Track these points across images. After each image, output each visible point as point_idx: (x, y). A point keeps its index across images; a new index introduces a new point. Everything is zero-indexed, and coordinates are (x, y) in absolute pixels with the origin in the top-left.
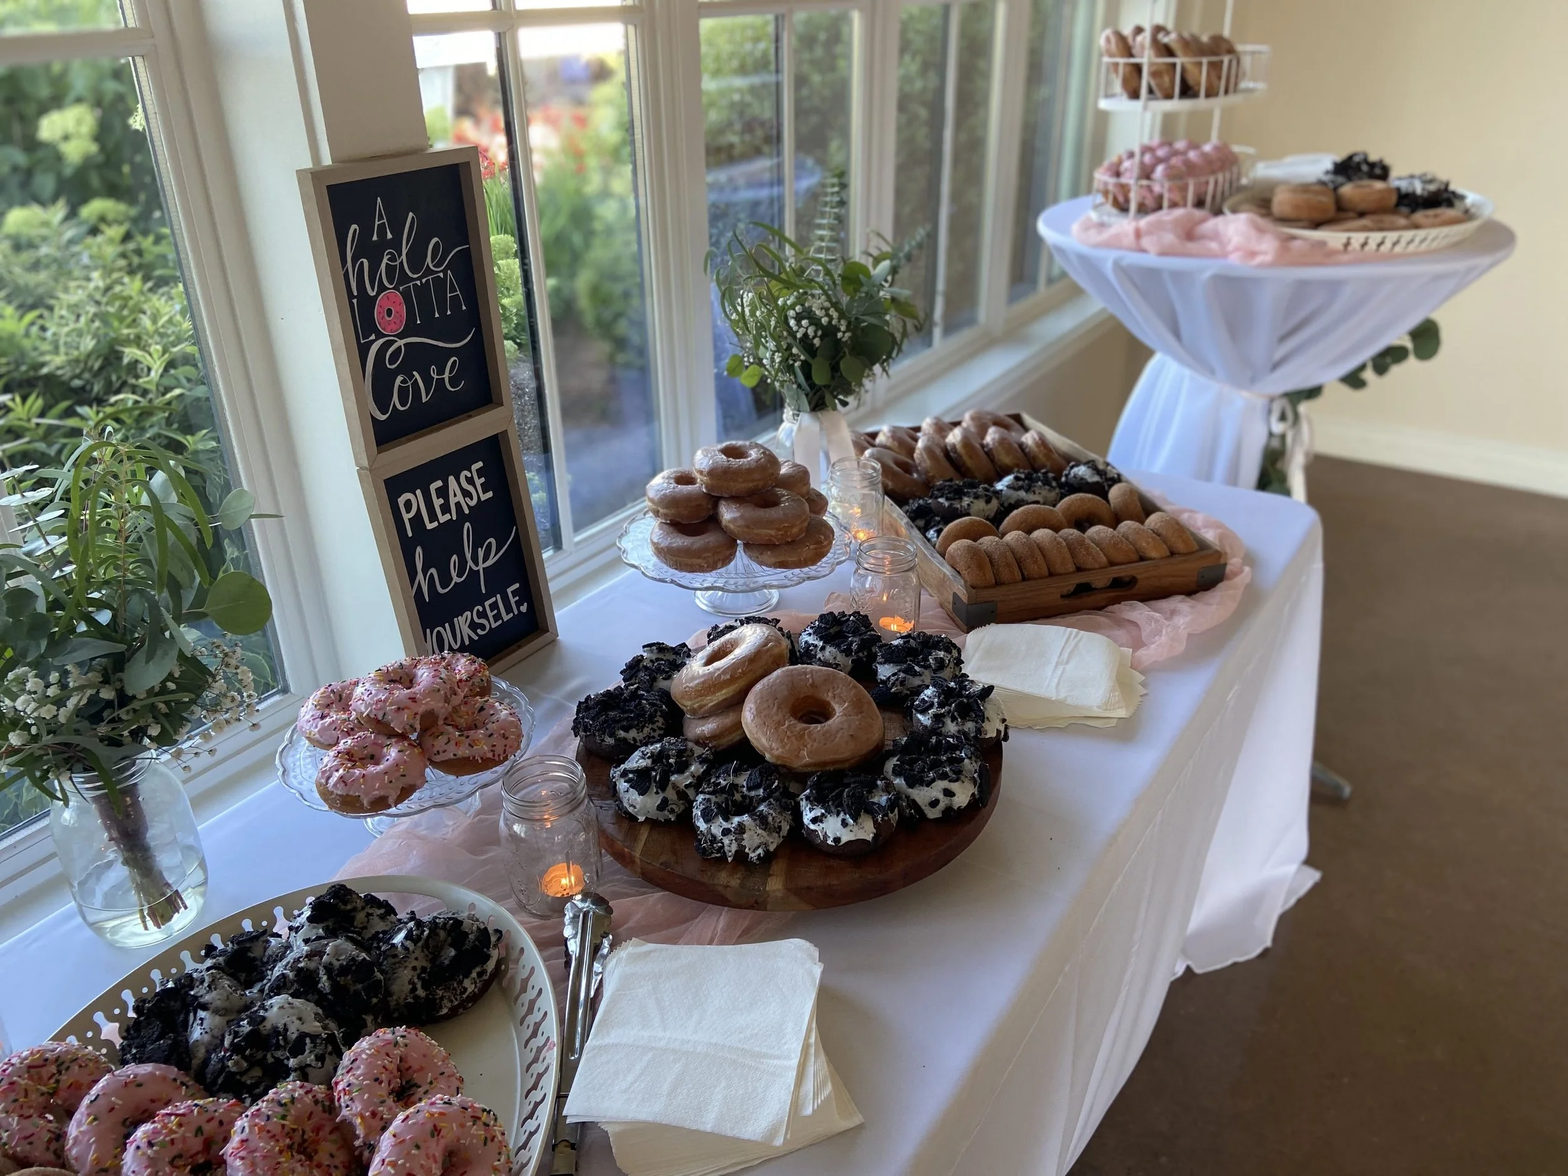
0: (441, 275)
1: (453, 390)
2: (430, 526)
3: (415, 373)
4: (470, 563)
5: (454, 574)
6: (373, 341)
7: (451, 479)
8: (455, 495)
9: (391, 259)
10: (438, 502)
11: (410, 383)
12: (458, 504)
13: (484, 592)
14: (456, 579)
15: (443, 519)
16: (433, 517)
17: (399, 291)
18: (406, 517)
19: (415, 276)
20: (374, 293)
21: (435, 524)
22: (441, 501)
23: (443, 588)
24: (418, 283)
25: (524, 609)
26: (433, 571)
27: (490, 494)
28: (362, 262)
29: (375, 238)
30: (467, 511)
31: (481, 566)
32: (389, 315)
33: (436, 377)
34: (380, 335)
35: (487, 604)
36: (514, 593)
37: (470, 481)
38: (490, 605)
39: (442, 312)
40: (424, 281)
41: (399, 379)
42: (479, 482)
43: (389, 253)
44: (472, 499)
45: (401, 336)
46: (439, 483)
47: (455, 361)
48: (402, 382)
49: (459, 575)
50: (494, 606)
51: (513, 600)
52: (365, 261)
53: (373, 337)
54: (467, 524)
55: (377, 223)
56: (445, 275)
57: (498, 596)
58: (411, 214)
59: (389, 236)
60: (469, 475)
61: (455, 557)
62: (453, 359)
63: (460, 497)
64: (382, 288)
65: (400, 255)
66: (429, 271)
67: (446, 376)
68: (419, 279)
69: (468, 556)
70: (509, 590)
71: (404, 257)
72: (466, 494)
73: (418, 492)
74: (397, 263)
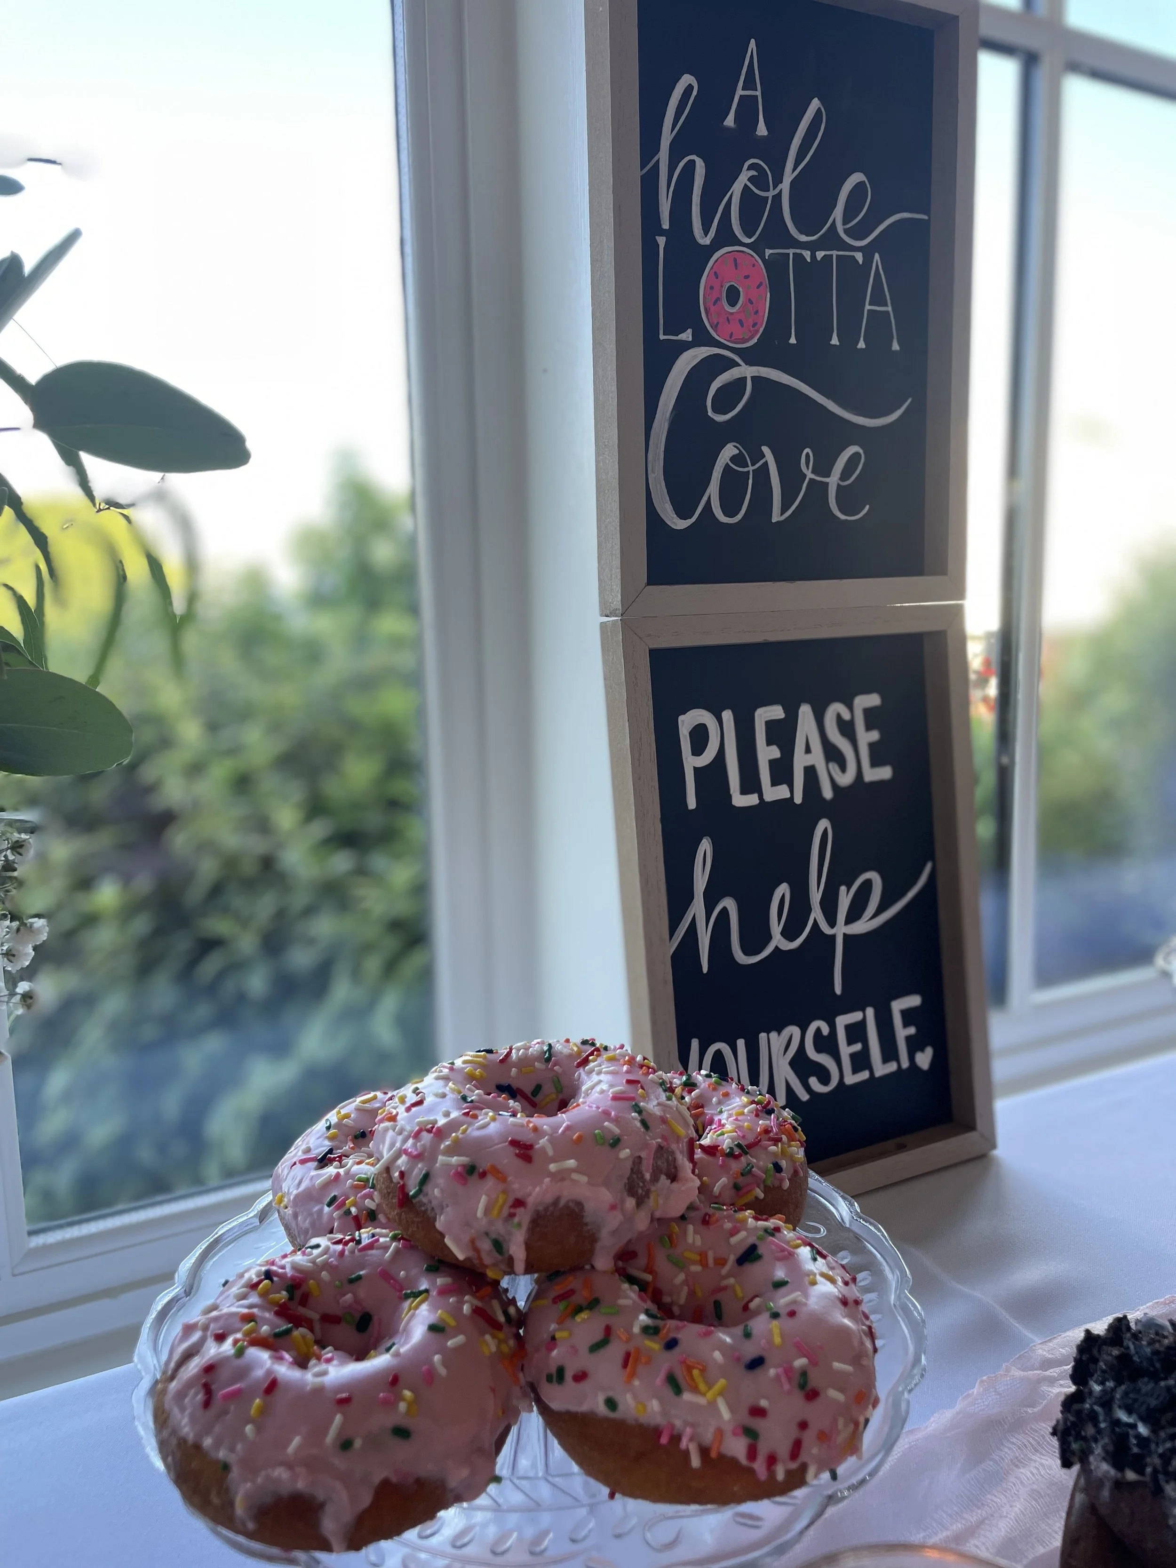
0: (859, 257)
1: (843, 517)
2: (740, 800)
3: (765, 449)
4: (817, 914)
5: (776, 929)
6: (685, 346)
7: (805, 712)
8: (808, 750)
9: (759, 181)
10: (766, 753)
11: (751, 468)
12: (810, 772)
13: (838, 990)
14: (778, 941)
15: (774, 793)
16: (750, 784)
17: (762, 256)
18: (691, 762)
19: (803, 238)
20: (706, 241)
21: (752, 800)
22: (775, 752)
23: (747, 952)
24: (807, 254)
25: (924, 1059)
26: (729, 904)
27: (885, 773)
28: (692, 164)
29: (730, 121)
30: (828, 793)
31: (841, 930)
32: (733, 301)
33: (810, 475)
34: (702, 338)
35: (842, 1021)
36: (908, 1016)
37: (847, 729)
38: (849, 1028)
39: (849, 335)
40: (820, 255)
41: (729, 451)
42: (866, 737)
43: (752, 167)
44: (843, 768)
45: (750, 357)
46: (776, 712)
47: (856, 455)
48: (733, 459)
49: (789, 933)
50: (856, 1032)
51: (902, 1033)
52: (700, 165)
53: (687, 336)
54: (824, 824)
55: (740, 92)
56: (868, 260)
57: (870, 1012)
58: (815, 104)
59: (762, 130)
60: (846, 716)
61: (783, 890)
62: (853, 449)
63: (817, 758)
64: (725, 237)
65: (778, 180)
66: (832, 240)
67: (833, 480)
68: (813, 247)
69: (816, 896)
70: (898, 1006)
71: (785, 186)
72: (833, 754)
73: (727, 716)
74: (771, 194)
